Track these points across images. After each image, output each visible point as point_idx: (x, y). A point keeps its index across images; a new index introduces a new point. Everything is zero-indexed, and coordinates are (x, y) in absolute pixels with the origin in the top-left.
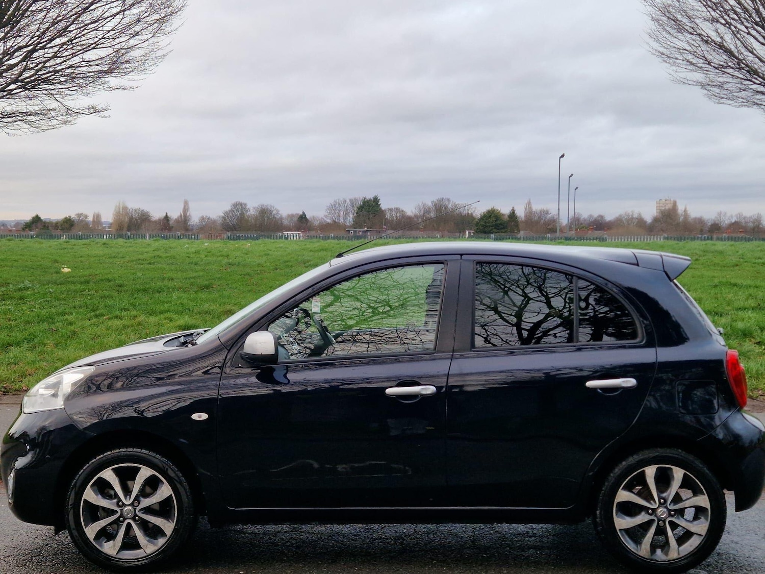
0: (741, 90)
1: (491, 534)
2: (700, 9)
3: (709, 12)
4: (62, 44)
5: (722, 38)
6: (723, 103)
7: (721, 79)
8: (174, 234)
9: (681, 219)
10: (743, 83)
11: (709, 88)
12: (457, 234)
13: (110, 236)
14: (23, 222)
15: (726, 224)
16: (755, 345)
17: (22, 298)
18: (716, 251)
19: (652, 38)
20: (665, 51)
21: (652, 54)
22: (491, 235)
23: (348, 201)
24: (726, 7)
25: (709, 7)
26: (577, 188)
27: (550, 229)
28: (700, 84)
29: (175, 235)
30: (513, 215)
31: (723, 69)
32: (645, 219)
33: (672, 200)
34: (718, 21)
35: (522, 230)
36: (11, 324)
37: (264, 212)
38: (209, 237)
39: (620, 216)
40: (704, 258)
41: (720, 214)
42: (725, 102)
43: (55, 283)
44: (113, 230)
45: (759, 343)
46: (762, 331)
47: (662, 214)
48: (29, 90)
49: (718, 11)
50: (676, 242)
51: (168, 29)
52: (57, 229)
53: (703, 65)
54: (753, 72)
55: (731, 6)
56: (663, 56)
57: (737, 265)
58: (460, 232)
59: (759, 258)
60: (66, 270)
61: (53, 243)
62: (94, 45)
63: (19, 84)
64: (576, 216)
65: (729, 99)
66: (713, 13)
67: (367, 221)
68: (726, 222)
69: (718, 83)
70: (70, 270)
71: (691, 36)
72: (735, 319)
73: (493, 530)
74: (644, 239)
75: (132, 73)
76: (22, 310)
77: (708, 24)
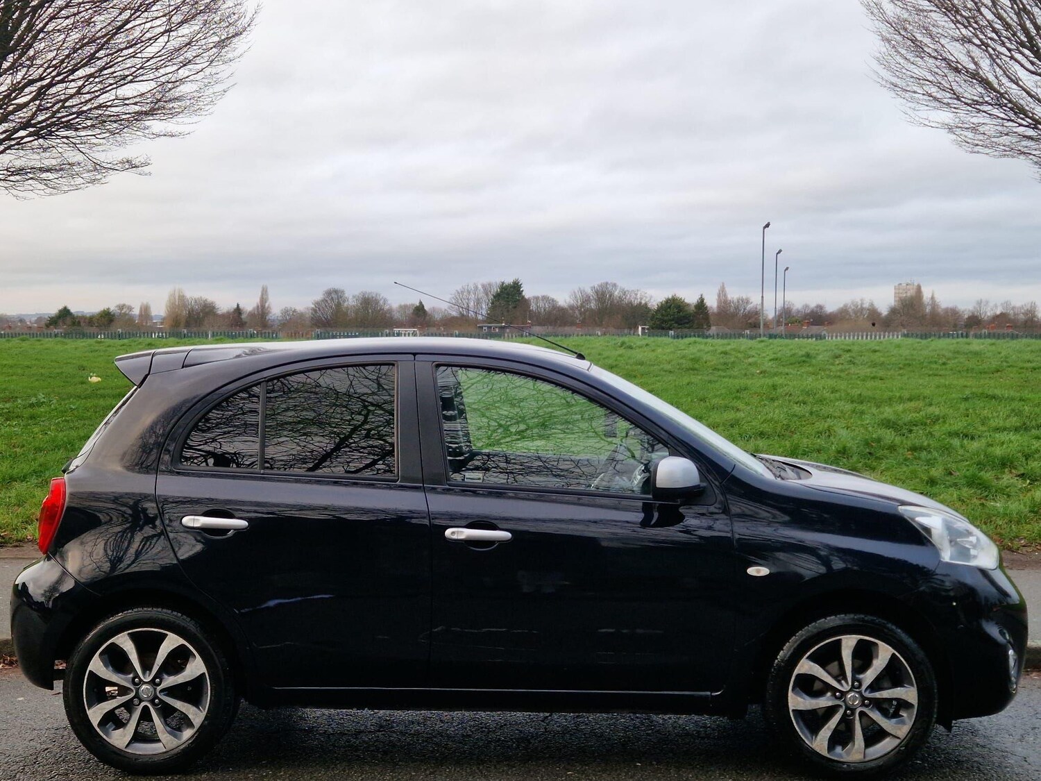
0: (1002, 134)
1: (648, 734)
2: (947, 25)
3: (959, 30)
4: (87, 76)
5: (976, 64)
6: (978, 152)
7: (975, 120)
8: (245, 332)
9: (928, 310)
10: (1005, 125)
11: (958, 131)
12: (626, 331)
13: (160, 334)
14: (46, 317)
15: (988, 317)
16: (1018, 478)
17: (32, 417)
18: (971, 352)
19: (881, 64)
20: (898, 82)
21: (882, 85)
22: (670, 332)
23: (480, 287)
24: (981, 23)
25: (960, 23)
26: (787, 269)
27: (750, 324)
28: (946, 127)
29: (247, 333)
30: (701, 305)
31: (978, 107)
32: (879, 310)
33: (916, 284)
34: (970, 41)
35: (714, 325)
36: (16, 451)
37: (368, 302)
38: (292, 336)
39: (845, 306)
40: (953, 362)
41: (980, 303)
42: (980, 151)
43: (79, 397)
44: (165, 326)
45: (1022, 476)
46: (1026, 459)
47: (902, 304)
48: (43, 137)
49: (971, 29)
50: (918, 340)
51: (230, 55)
52: (92, 326)
53: (950, 101)
54: (1019, 110)
55: (988, 21)
56: (896, 89)
57: (998, 371)
58: (630, 328)
59: (1029, 361)
60: (95, 379)
61: (82, 343)
62: (130, 78)
63: (32, 129)
64: (786, 306)
65: (985, 147)
66: (964, 31)
67: (505, 314)
68: (989, 314)
69: (972, 125)
70: (100, 379)
71: (934, 61)
72: (990, 443)
73: (652, 729)
74: (875, 337)
75: (181, 115)
76: (32, 432)
77: (957, 44)
